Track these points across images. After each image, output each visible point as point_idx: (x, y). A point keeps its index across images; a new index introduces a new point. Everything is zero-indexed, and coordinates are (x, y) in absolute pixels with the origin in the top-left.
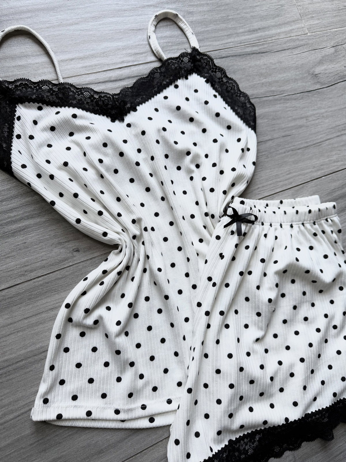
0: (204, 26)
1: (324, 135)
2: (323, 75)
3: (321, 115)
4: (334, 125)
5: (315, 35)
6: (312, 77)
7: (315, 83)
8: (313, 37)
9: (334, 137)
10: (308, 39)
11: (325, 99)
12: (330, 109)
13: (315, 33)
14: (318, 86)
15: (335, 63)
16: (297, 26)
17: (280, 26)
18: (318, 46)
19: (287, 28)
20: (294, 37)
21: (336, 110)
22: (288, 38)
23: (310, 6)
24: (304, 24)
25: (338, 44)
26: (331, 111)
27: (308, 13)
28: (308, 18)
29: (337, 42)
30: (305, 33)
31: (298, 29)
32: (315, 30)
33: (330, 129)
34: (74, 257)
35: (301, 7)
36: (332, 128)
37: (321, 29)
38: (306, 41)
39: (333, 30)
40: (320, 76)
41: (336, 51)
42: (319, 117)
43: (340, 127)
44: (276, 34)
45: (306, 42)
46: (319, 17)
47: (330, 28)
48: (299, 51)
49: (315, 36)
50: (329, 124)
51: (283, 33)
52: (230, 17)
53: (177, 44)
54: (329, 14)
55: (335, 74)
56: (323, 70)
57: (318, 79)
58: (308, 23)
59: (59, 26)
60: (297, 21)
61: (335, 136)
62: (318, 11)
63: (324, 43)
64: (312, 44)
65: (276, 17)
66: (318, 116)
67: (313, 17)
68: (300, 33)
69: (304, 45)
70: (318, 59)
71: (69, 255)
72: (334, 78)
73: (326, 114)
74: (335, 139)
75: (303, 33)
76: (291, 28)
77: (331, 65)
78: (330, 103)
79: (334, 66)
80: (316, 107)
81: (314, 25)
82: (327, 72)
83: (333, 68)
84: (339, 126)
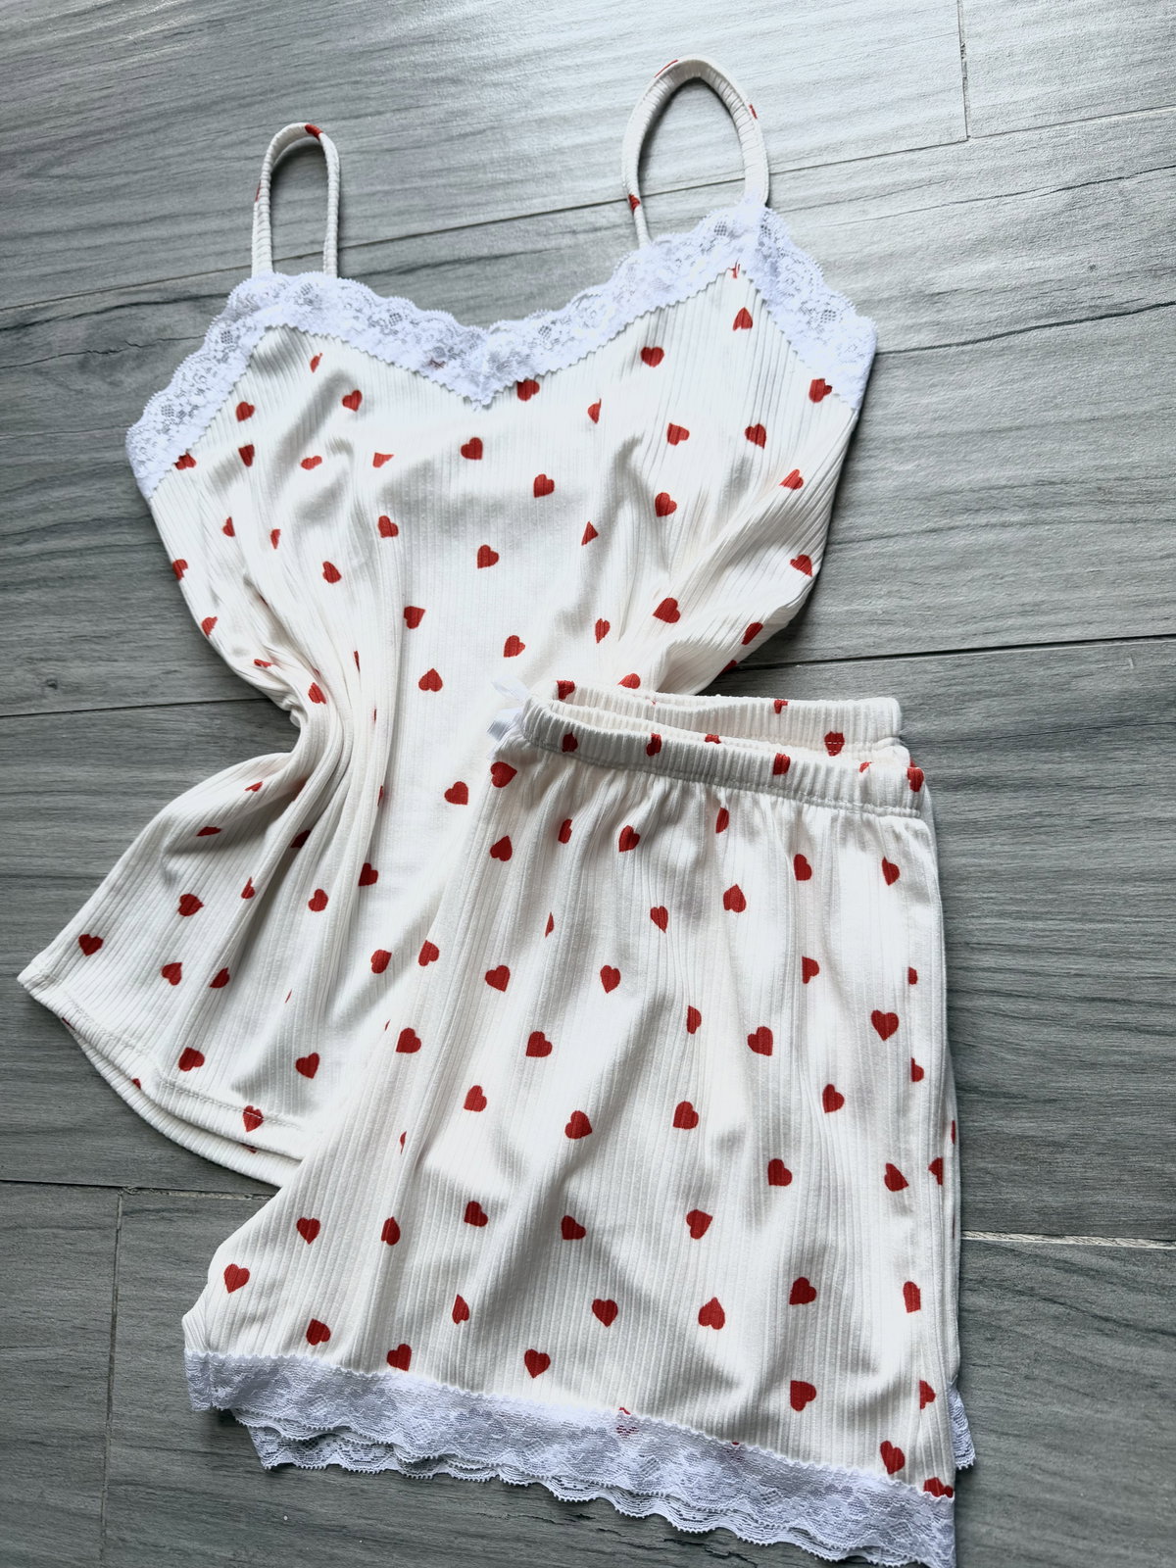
10: (961, 161)
17: (855, 119)
18: (992, 186)
22: (871, 160)
25: (1099, 175)
29: (1097, 168)
31: (929, 123)
32: (1010, 126)
33: (907, 499)
34: (44, 697)
36: (916, 498)
37: (1041, 121)
38: (945, 168)
39: (1102, 121)
40: (953, 299)
41: (1071, 206)
44: (827, 146)
45: (946, 171)
46: (1054, 73)
47: (1087, 116)
48: (899, 207)
49: (997, 150)
60: (941, 96)
64: (970, 178)
65: (851, 86)
67: (1020, 75)
68: (931, 140)
69: (931, 184)
70: (969, 236)
71: (35, 689)
72: (1018, 311)
74: (915, 541)
76: (898, 122)
77: (1025, 258)
79: (1038, 264)
81: (1010, 108)
82: (990, 285)
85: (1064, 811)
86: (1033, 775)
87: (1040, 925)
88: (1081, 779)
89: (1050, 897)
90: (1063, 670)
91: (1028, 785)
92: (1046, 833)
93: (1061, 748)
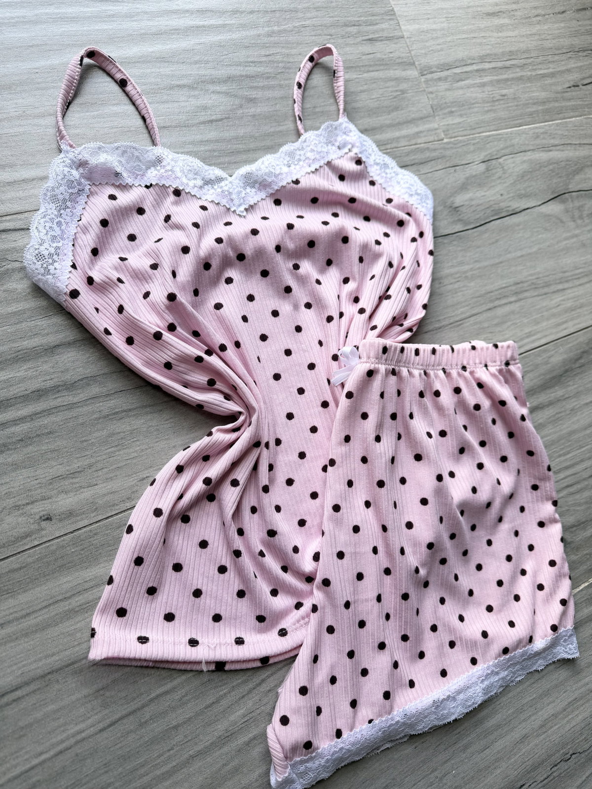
0: (274, 124)
1: (467, 308)
2: (467, 209)
3: (464, 276)
4: (483, 292)
5: (456, 142)
6: (450, 212)
7: (455, 222)
8: (451, 145)
9: (484, 311)
10: (445, 149)
11: (469, 248)
12: (478, 265)
13: (456, 139)
14: (459, 227)
15: (485, 189)
16: (427, 126)
17: (400, 127)
18: (459, 160)
19: (412, 130)
20: (422, 145)
21: (486, 267)
22: (412, 147)
23: (448, 93)
24: (438, 123)
25: (491, 157)
26: (479, 268)
27: (445, 105)
28: (445, 114)
29: (489, 154)
30: (440, 138)
31: (428, 131)
32: (456, 134)
33: (477, 297)
34: (42, 529)
35: (434, 95)
36: (479, 297)
37: (465, 133)
38: (440, 151)
39: (484, 134)
40: (463, 209)
41: (488, 170)
42: (460, 279)
43: (492, 294)
44: (394, 139)
45: (442, 153)
46: (463, 112)
47: (479, 131)
48: (431, 169)
49: (455, 144)
50: (475, 289)
51: (404, 137)
52: (317, 110)
53: (228, 153)
54: (478, 107)
55: (486, 207)
56: (466, 201)
57: (460, 215)
58: (444, 122)
59: (19, 117)
60: (427, 119)
61: (485, 309)
62: (460, 102)
63: (469, 156)
64: (451, 157)
65: (393, 111)
66: (459, 277)
67: (452, 112)
68: (431, 139)
69: (438, 158)
70: (459, 182)
71: (32, 527)
72: (485, 213)
73: (471, 273)
74: (485, 315)
75: (436, 139)
76: (416, 130)
77: (480, 191)
78: (477, 255)
79: (485, 193)
80: (455, 261)
81: (454, 126)
82: (473, 203)
83: (482, 198)
84: (492, 292)
85: (563, 409)
86: (550, 399)
87: (570, 455)
88: (563, 396)
89: (570, 443)
90: (545, 356)
91: (551, 404)
92: (561, 420)
93: (553, 386)
